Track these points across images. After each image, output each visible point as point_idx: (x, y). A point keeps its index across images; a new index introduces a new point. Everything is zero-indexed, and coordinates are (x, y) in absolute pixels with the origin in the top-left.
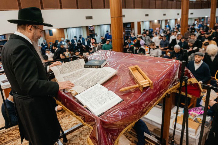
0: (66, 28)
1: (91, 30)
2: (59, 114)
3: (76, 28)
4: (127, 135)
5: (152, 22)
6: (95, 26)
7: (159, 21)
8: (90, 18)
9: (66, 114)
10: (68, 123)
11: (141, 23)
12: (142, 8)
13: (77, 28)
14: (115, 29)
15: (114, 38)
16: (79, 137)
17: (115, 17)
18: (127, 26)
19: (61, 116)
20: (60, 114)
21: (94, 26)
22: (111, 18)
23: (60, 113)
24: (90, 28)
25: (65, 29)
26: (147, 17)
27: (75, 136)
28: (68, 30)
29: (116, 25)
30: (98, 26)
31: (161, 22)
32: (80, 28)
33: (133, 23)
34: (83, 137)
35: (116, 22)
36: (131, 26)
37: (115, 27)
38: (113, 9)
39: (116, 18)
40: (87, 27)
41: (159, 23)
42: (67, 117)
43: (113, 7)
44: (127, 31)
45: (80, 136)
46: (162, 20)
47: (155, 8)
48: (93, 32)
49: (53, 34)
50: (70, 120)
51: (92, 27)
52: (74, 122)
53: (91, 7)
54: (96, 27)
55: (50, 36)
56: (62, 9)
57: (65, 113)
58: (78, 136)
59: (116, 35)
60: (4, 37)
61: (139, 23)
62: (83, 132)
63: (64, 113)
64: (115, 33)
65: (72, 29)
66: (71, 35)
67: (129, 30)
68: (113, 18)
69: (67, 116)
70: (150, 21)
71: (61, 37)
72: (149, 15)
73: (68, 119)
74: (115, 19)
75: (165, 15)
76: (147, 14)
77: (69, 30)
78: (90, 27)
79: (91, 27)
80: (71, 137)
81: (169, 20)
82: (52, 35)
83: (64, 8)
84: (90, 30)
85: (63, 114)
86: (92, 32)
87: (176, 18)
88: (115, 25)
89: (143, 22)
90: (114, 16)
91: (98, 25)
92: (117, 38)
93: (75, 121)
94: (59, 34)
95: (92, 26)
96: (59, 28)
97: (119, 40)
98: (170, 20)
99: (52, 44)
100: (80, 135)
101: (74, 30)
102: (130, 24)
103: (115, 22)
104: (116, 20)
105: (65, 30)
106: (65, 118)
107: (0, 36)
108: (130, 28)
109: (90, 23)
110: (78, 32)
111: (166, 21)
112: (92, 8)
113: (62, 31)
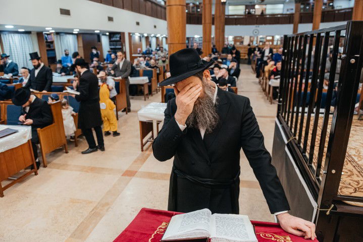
1: (48, 41)
13: (22, 35)
21: (52, 35)
24: (46, 38)
32: (27, 36)
36: (120, 38)
40: (39, 35)
47: (146, 14)
51: (49, 36)
67: (117, 45)
77: (6, 38)
79: (47, 34)
86: (49, 46)
102: (119, 35)
108: (119, 43)
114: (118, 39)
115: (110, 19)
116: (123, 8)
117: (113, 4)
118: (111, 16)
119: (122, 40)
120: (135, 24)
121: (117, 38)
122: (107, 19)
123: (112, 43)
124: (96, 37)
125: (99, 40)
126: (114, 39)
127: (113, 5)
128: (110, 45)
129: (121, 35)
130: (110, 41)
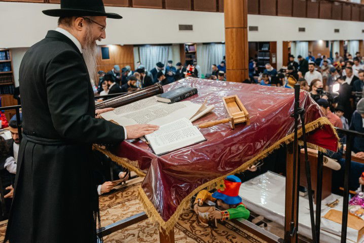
0: (139, 46)
1: (189, 52)
2: (104, 199)
3: (159, 47)
4: (229, 234)
5: (313, 44)
6: (198, 44)
7: (327, 42)
8: (189, 28)
9: (118, 201)
10: (120, 215)
11: (291, 45)
12: (292, 15)
13: (162, 47)
14: (233, 50)
15: (231, 68)
16: (139, 237)
17: (233, 28)
18: (263, 49)
19: (107, 203)
20: (107, 201)
21: (195, 46)
22: (226, 28)
23: (107, 198)
24: (187, 49)
25: (137, 48)
26: (302, 33)
27: (130, 235)
28: (142, 50)
29: (235, 43)
30: (205, 46)
31: (332, 45)
32: (167, 47)
33: (275, 43)
34: (146, 237)
35: (234, 37)
36: (269, 49)
37: (233, 47)
38: (230, 13)
39: (234, 30)
40: (181, 46)
41: (327, 46)
42: (120, 205)
43: (230, 10)
44: (261, 58)
45: (140, 235)
46: (333, 41)
47: (319, 17)
48: (193, 56)
49: (110, 57)
50: (124, 210)
51: (191, 47)
52: (131, 214)
53: (190, 7)
54: (201, 47)
55: (102, 60)
56: (132, 7)
57: (116, 199)
58: (136, 236)
59: (234, 62)
60: (4, 54)
61: (285, 44)
62: (147, 229)
63: (114, 199)
64: (232, 58)
65: (151, 47)
66: (148, 60)
67: (265, 56)
68: (229, 30)
69: (119, 203)
70: (310, 42)
71: (125, 62)
72: (306, 30)
73: (121, 208)
74: (232, 32)
75: (337, 31)
76: (302, 27)
77: (144, 51)
78: (187, 47)
79: (189, 45)
80: (123, 237)
81: (346, 42)
83: (135, 5)
84: (187, 53)
85: (112, 201)
86: (190, 57)
87: (360, 39)
88: (232, 42)
89: (295, 42)
90: (230, 26)
91: (204, 44)
92: (235, 68)
93: (133, 212)
94: (122, 57)
95: (193, 45)
96: (122, 44)
97: (239, 72)
98: (349, 41)
99: (103, 75)
100: (141, 233)
101: (155, 50)
102: (268, 45)
103: (232, 37)
104: (234, 34)
105: (135, 50)
106: (115, 207)
108: (268, 53)
109: (187, 38)
110: (162, 56)
111: (341, 42)
112: (193, 9)
113: (129, 49)
116: (277, 15)
119: (271, 51)
127: (259, 13)
129: (271, 45)
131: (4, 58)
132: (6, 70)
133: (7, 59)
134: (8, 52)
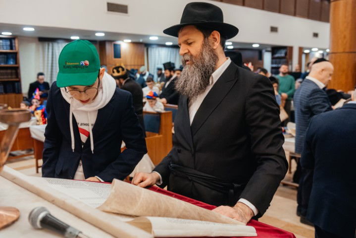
33: (291, 48)
36: (286, 55)
49: (122, 55)
55: (114, 59)
60: (8, 43)
61: (301, 50)
71: (136, 64)
82: (120, 57)
107: (1, 41)
113: (140, 48)
114: (283, 55)
115: (274, 29)
116: (295, 15)
117: (280, 10)
118: (274, 25)
119: (287, 57)
120: (311, 35)
121: (281, 54)
122: (269, 29)
123: (274, 60)
124: (257, 54)
125: (261, 57)
126: (277, 55)
127: (280, 12)
128: (272, 63)
129: (288, 50)
130: (273, 58)
131: (9, 48)
132: (11, 63)
133: (11, 49)
134: (13, 41)
